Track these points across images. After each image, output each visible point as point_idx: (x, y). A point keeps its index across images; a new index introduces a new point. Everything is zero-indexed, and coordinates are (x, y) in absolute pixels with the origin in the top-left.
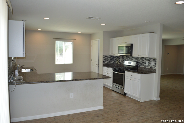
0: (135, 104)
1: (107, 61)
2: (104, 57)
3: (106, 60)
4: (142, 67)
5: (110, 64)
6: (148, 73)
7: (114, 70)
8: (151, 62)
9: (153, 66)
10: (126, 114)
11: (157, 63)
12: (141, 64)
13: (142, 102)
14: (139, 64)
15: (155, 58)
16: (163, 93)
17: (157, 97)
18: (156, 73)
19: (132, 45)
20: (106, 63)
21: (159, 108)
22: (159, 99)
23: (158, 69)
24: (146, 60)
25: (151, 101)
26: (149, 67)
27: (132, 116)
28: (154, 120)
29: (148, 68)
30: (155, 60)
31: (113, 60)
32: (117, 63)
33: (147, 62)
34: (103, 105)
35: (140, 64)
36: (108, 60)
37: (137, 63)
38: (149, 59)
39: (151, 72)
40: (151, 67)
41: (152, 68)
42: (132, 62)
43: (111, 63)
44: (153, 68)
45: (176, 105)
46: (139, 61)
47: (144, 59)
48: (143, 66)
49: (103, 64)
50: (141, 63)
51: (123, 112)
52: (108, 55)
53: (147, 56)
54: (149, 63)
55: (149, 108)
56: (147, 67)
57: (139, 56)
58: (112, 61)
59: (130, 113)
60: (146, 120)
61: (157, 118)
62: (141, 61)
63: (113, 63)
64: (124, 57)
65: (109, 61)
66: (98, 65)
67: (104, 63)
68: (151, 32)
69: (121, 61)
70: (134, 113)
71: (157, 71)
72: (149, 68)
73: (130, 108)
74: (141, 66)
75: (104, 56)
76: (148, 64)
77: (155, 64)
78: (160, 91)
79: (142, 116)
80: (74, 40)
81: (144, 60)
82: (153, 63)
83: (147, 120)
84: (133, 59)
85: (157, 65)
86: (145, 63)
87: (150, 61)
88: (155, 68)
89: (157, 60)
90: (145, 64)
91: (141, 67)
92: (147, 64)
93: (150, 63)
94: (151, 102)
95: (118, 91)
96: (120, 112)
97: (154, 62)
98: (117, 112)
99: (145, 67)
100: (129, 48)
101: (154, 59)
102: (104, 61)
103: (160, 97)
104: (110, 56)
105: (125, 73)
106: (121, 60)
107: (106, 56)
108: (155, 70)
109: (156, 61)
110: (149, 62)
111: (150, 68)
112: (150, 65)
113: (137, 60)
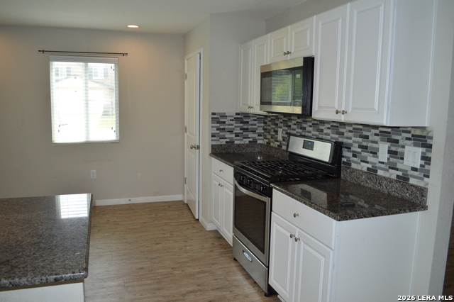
1: (228, 135)
2: (217, 119)
3: (224, 129)
4: (359, 168)
5: (239, 145)
8: (400, 150)
9: (414, 169)
11: (435, 155)
12: (354, 156)
14: (346, 153)
15: (424, 128)
18: (424, 208)
20: (223, 142)
23: (439, 187)
24: (377, 138)
26: (393, 174)
29: (387, 175)
30: (422, 139)
31: (254, 131)
32: (269, 143)
33: (383, 148)
35: (350, 155)
36: (231, 132)
37: (338, 148)
38: (389, 134)
39: (402, 199)
40: (400, 174)
41: (403, 179)
42: (318, 144)
43: (247, 141)
44: (412, 181)
46: (345, 140)
47: (371, 133)
48: (364, 167)
49: (212, 146)
50: (355, 148)
52: (231, 111)
54: (390, 152)
56: (380, 173)
57: (342, 118)
58: (251, 135)
62: (353, 141)
63: (255, 141)
64: (291, 120)
65: (237, 135)
66: (198, 147)
67: (215, 143)
69: (280, 137)
71: (433, 199)
72: (391, 181)
74: (354, 166)
75: (213, 114)
76: (387, 155)
77: (426, 159)
80: (121, 57)
81: (367, 137)
82: (412, 156)
84: (321, 127)
85: (435, 168)
86: (375, 153)
87: (397, 141)
88: (421, 184)
89: (438, 142)
90: (370, 158)
91: (354, 170)
92: (383, 155)
93: (395, 153)
97: (420, 150)
99: (373, 171)
101: (418, 132)
102: (213, 136)
104: (242, 114)
106: (280, 131)
107: (224, 116)
108: (423, 192)
109: (430, 146)
110: (393, 149)
111: (394, 177)
112: (399, 166)
113: (338, 133)
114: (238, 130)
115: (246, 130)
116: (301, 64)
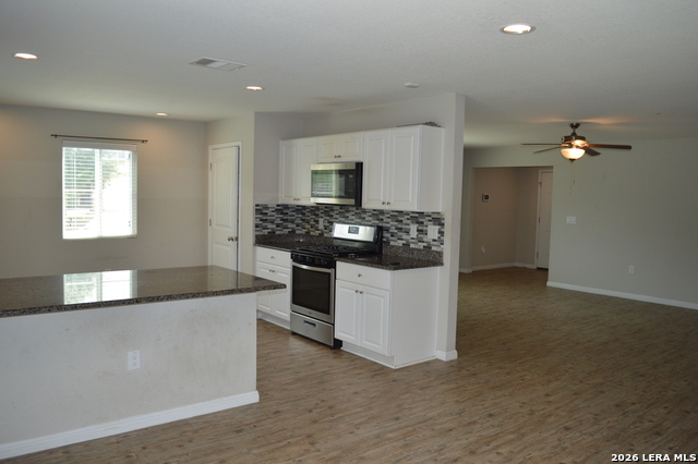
0: (373, 377)
1: (270, 226)
2: (260, 210)
3: (266, 220)
4: (396, 244)
5: (279, 235)
6: (417, 267)
7: (294, 258)
8: (425, 228)
9: (434, 240)
10: (339, 415)
11: (447, 230)
12: (392, 236)
13: (396, 370)
14: (386, 235)
15: (439, 213)
16: (468, 333)
17: (447, 351)
18: (442, 264)
19: (360, 165)
20: (266, 232)
21: (454, 386)
22: (454, 355)
23: (450, 250)
24: (409, 222)
25: (428, 363)
26: (421, 246)
27: (362, 420)
28: (437, 427)
29: (417, 247)
30: (438, 220)
31: (293, 222)
32: (308, 233)
33: (413, 228)
34: (258, 388)
35: (389, 235)
36: (272, 222)
37: (380, 230)
38: (418, 218)
39: (428, 261)
40: (426, 245)
41: (428, 248)
42: (361, 228)
43: (286, 231)
44: (434, 248)
45: (508, 373)
46: (384, 225)
47: (404, 218)
48: (400, 243)
49: (257, 236)
50: (393, 230)
51: (330, 408)
52: (272, 203)
53: (412, 205)
54: (418, 230)
55: (422, 389)
56: (412, 246)
57: (386, 207)
58: (290, 225)
59: (354, 411)
60: (410, 429)
61: (447, 419)
62: (391, 224)
63: (293, 231)
64: (332, 210)
65: (278, 225)
66: (237, 239)
67: (258, 233)
68: (427, 124)
69: (321, 226)
70: (371, 408)
71: (447, 259)
72: (420, 250)
73: (356, 393)
74: (392, 243)
75: (257, 205)
76: (416, 233)
77: (441, 233)
78: (457, 327)
79: (397, 419)
80: (140, 144)
81: (401, 221)
82: (433, 232)
83: (415, 430)
84: (363, 216)
85: (447, 238)
86: (408, 232)
87: (422, 223)
88: (439, 249)
89: (448, 222)
90: (405, 236)
91: (393, 246)
92: (414, 233)
93: (422, 231)
94: (428, 368)
95: (311, 333)
96: (318, 410)
97: (437, 227)
98: (310, 411)
99: (407, 245)
100: (351, 176)
101: (436, 216)
102: (257, 226)
103: (459, 347)
104: (282, 205)
105: (335, 268)
106: (321, 220)
107: (266, 207)
108: (440, 254)
109: (443, 224)
110: (420, 228)
111: (422, 248)
112: (424, 240)
113: (378, 220)
114: (279, 221)
115: (286, 220)
116: (354, 168)
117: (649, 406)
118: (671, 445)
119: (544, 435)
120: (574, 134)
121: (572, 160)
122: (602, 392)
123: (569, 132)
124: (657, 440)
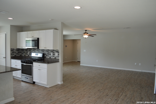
0: (44, 90)
1: (15, 54)
2: (12, 50)
4: (48, 57)
5: (17, 56)
6: (53, 63)
7: (22, 62)
9: (57, 56)
10: (36, 101)
12: (47, 55)
13: (49, 88)
15: (58, 50)
16: (65, 78)
18: (59, 62)
19: (38, 39)
20: (14, 55)
21: (63, 90)
22: (62, 83)
23: (60, 58)
24: (51, 52)
25: (56, 85)
27: (42, 101)
28: (61, 101)
32: (25, 55)
33: (52, 54)
36: (15, 53)
37: (44, 54)
38: (53, 51)
39: (56, 61)
41: (55, 58)
42: (39, 54)
43: (19, 55)
44: (57, 58)
45: (75, 86)
46: (44, 53)
48: (49, 57)
51: (34, 99)
52: (15, 48)
53: (51, 48)
54: (53, 54)
55: (56, 92)
56: (51, 58)
57: (45, 49)
58: (20, 54)
59: (40, 99)
60: (54, 102)
61: (63, 98)
62: (46, 53)
63: (21, 55)
64: (31, 50)
66: (6, 58)
67: (12, 56)
68: (55, 29)
69: (28, 54)
70: (44, 98)
71: (60, 61)
72: (53, 59)
73: (40, 95)
74: (47, 57)
77: (58, 54)
79: (51, 100)
81: (49, 52)
82: (56, 54)
83: (56, 102)
84: (39, 51)
85: (60, 56)
86: (50, 55)
88: (58, 58)
89: (60, 52)
90: (50, 56)
92: (52, 55)
93: (54, 54)
94: (57, 86)
95: (27, 80)
96: (31, 100)
97: (57, 53)
98: (29, 101)
99: (50, 58)
100: (36, 41)
101: (57, 51)
102: (11, 54)
103: (63, 81)
104: (18, 49)
105: (33, 64)
106: (28, 52)
107: (14, 49)
108: (58, 59)
109: (59, 53)
111: (54, 58)
112: (54, 56)
114: (17, 53)
115: (19, 52)
116: (37, 39)
117: (105, 90)
118: (110, 98)
119: (85, 99)
120: (86, 32)
121: (86, 38)
122: (95, 88)
123: (85, 32)
124: (108, 97)
